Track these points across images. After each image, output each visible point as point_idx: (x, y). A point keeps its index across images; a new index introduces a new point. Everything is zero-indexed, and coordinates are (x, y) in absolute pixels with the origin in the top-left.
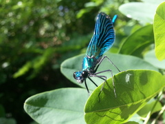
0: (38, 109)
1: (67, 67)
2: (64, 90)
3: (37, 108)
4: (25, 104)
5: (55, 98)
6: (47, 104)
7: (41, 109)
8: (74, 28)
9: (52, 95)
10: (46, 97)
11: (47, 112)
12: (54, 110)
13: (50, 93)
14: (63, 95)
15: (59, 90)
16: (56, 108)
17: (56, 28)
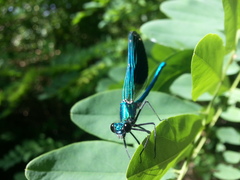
0: (44, 175)
1: (79, 113)
2: (77, 145)
3: (42, 173)
4: (26, 170)
5: (65, 158)
6: (55, 167)
7: (48, 174)
8: (67, 37)
9: (61, 154)
10: (54, 157)
11: (56, 177)
12: (65, 173)
13: (58, 151)
14: (75, 152)
15: (70, 146)
16: (67, 171)
17: (38, 36)
